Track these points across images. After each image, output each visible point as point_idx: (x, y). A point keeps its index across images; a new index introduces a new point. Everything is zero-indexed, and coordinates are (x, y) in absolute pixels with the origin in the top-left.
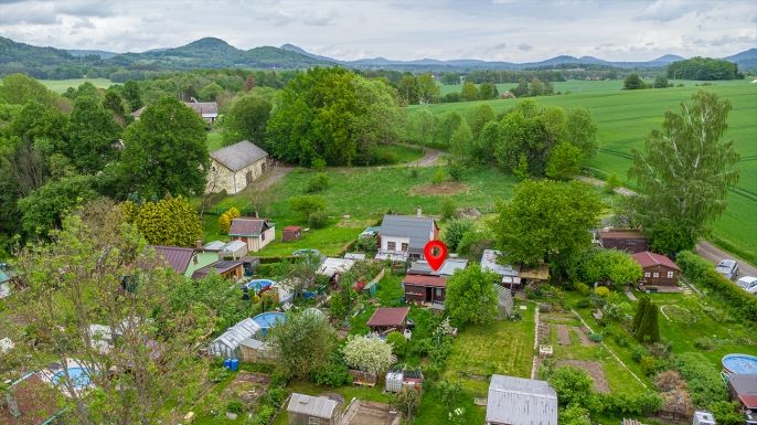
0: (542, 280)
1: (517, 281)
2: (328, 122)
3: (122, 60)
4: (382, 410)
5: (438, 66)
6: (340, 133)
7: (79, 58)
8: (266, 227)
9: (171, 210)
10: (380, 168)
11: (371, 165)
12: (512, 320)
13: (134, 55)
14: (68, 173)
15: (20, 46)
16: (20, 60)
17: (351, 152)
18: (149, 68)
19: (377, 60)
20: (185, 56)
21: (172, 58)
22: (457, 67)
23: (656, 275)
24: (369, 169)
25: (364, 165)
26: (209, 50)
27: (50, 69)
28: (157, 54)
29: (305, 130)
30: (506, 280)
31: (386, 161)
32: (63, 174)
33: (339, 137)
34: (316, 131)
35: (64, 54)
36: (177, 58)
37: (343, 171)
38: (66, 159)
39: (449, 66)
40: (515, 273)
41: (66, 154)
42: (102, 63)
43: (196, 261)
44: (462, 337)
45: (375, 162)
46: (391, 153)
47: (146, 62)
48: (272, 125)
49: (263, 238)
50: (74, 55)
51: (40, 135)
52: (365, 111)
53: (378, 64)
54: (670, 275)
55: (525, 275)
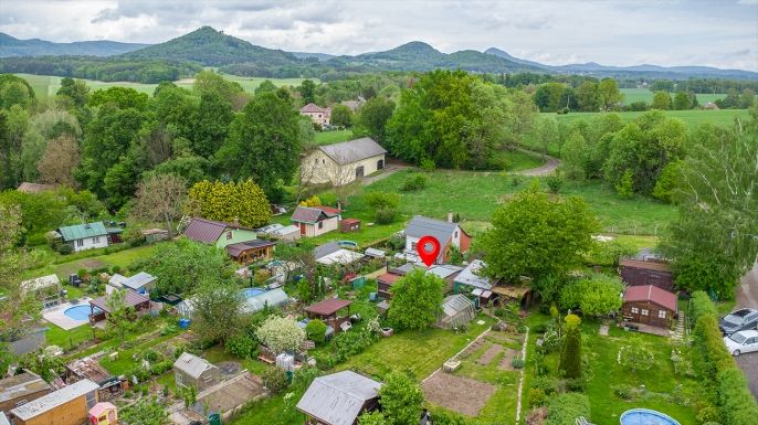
0: (512, 298)
1: (487, 294)
2: (439, 124)
3: (336, 62)
4: (258, 383)
5: (658, 73)
6: (451, 135)
7: (301, 60)
8: (324, 216)
9: (239, 191)
10: (487, 174)
11: (477, 169)
12: (455, 331)
13: (348, 58)
14: (185, 154)
15: (256, 48)
16: (255, 60)
17: (461, 156)
18: (357, 69)
19: (587, 65)
20: (392, 59)
21: (379, 60)
22: (679, 74)
23: (645, 312)
24: (476, 174)
25: (471, 169)
26: (414, 53)
27: (274, 69)
28: (366, 57)
29: (417, 130)
30: (476, 292)
31: (498, 168)
32: (181, 155)
33: (449, 139)
34: (426, 132)
35: (290, 56)
36: (384, 61)
37: (450, 173)
38: (188, 142)
39: (670, 73)
40: (489, 286)
41: (189, 138)
42: (319, 65)
43: (230, 237)
44: (394, 338)
45: (487, 167)
46: (504, 160)
47: (356, 64)
48: (391, 125)
49: (320, 226)
50: (299, 57)
51: (173, 121)
52: (478, 115)
53: (587, 69)
54: (662, 314)
55: (498, 290)
